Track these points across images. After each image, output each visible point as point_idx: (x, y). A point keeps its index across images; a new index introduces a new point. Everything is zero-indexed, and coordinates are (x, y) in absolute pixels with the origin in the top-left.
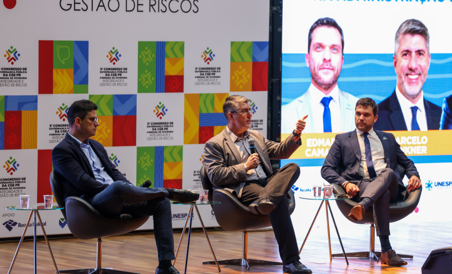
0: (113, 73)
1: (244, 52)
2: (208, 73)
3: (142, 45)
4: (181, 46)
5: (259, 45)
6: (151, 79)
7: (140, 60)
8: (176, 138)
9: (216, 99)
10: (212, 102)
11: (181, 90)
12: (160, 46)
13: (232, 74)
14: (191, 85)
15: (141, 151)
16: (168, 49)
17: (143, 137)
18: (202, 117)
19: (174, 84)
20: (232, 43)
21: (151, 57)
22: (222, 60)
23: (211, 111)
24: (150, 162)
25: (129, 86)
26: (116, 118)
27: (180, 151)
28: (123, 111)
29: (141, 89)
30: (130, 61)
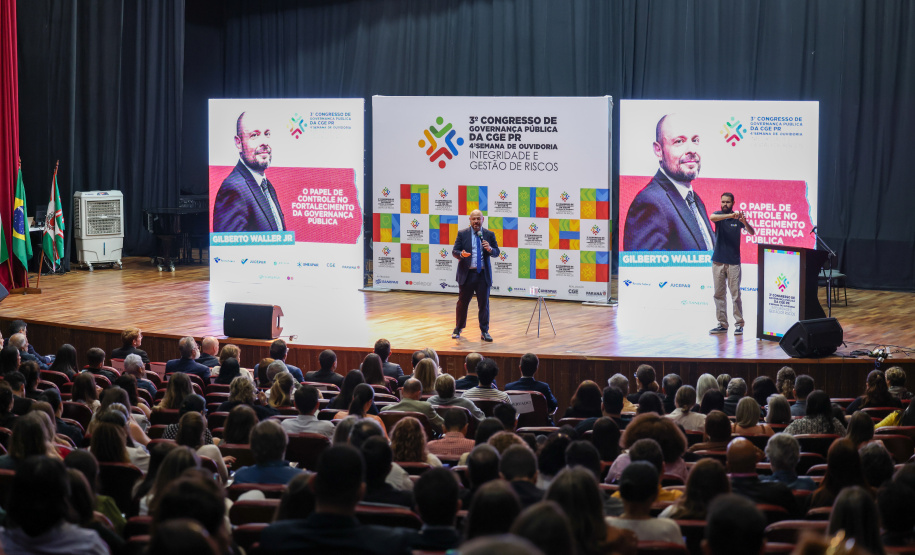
0: (503, 205)
1: (589, 194)
2: (565, 207)
3: (521, 190)
4: (547, 191)
5: (601, 191)
6: (527, 209)
7: (519, 198)
8: (544, 244)
9: (571, 223)
10: (568, 224)
11: (546, 216)
12: (533, 191)
13: (581, 208)
14: (553, 213)
15: (521, 251)
16: (537, 192)
17: (522, 242)
18: (561, 233)
19: (542, 213)
20: (581, 189)
21: (527, 196)
22: (575, 199)
23: (567, 230)
24: (527, 258)
25: (513, 212)
26: (505, 231)
27: (547, 253)
28: (510, 227)
29: (521, 215)
30: (513, 198)
